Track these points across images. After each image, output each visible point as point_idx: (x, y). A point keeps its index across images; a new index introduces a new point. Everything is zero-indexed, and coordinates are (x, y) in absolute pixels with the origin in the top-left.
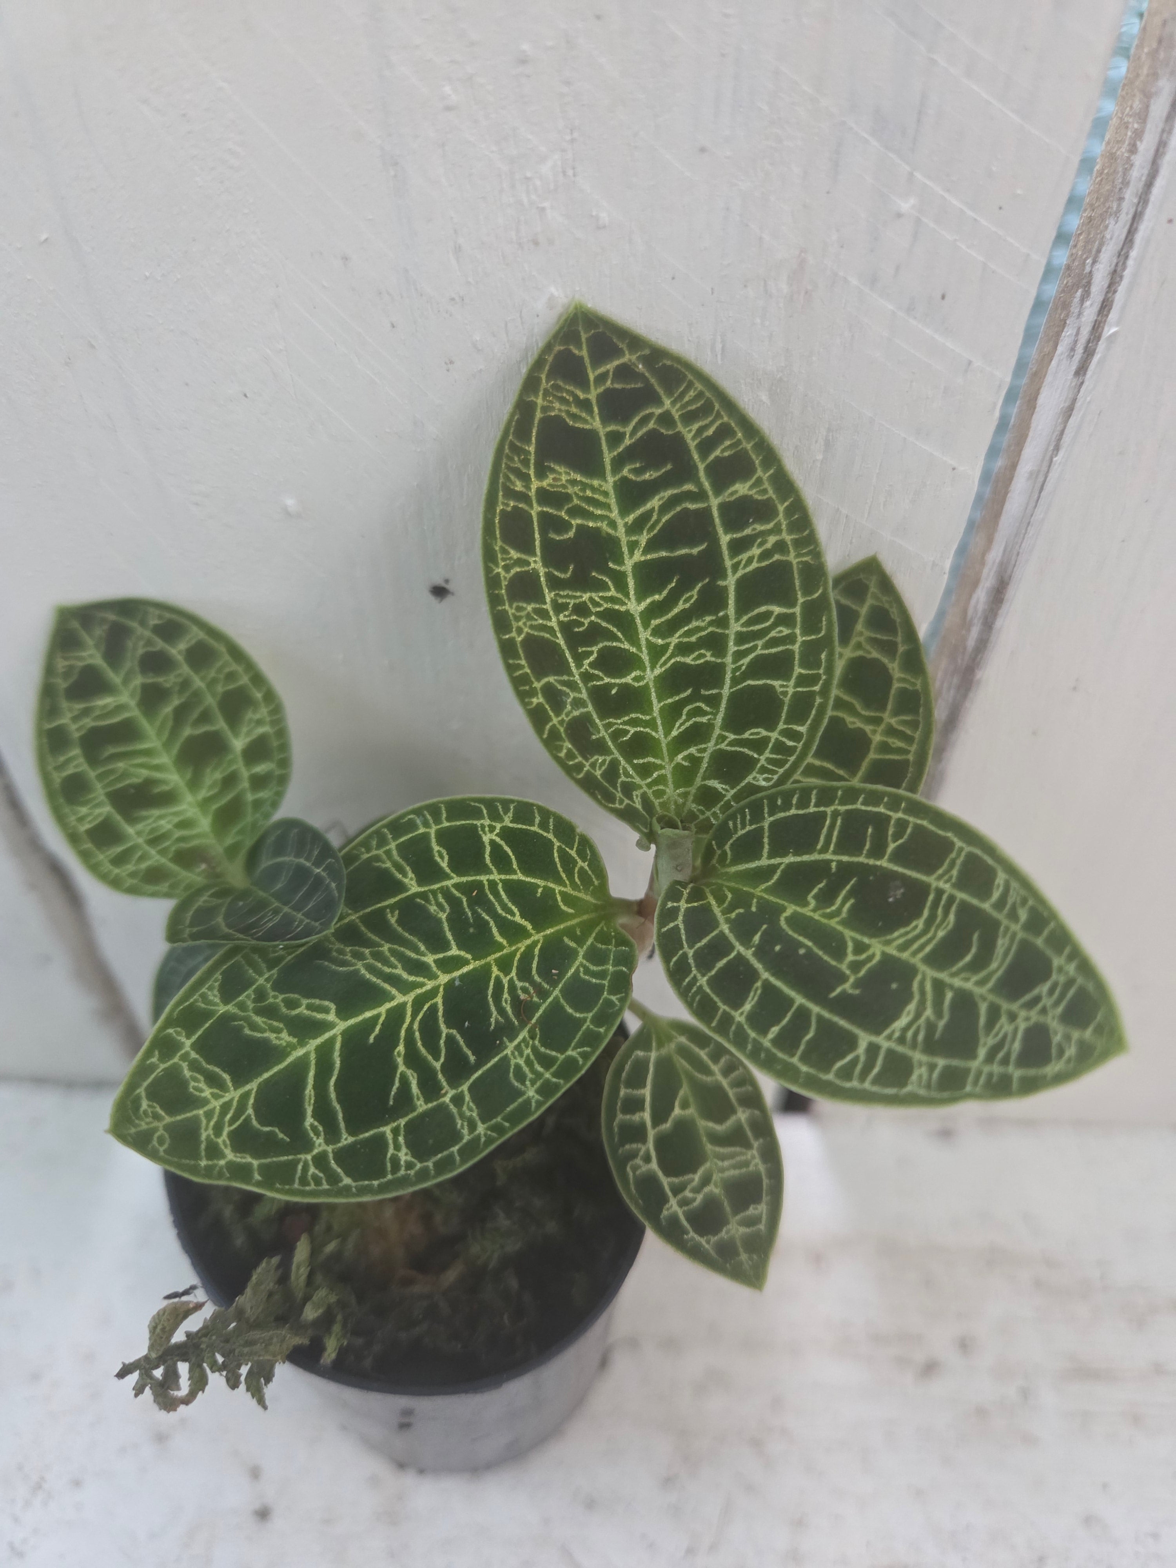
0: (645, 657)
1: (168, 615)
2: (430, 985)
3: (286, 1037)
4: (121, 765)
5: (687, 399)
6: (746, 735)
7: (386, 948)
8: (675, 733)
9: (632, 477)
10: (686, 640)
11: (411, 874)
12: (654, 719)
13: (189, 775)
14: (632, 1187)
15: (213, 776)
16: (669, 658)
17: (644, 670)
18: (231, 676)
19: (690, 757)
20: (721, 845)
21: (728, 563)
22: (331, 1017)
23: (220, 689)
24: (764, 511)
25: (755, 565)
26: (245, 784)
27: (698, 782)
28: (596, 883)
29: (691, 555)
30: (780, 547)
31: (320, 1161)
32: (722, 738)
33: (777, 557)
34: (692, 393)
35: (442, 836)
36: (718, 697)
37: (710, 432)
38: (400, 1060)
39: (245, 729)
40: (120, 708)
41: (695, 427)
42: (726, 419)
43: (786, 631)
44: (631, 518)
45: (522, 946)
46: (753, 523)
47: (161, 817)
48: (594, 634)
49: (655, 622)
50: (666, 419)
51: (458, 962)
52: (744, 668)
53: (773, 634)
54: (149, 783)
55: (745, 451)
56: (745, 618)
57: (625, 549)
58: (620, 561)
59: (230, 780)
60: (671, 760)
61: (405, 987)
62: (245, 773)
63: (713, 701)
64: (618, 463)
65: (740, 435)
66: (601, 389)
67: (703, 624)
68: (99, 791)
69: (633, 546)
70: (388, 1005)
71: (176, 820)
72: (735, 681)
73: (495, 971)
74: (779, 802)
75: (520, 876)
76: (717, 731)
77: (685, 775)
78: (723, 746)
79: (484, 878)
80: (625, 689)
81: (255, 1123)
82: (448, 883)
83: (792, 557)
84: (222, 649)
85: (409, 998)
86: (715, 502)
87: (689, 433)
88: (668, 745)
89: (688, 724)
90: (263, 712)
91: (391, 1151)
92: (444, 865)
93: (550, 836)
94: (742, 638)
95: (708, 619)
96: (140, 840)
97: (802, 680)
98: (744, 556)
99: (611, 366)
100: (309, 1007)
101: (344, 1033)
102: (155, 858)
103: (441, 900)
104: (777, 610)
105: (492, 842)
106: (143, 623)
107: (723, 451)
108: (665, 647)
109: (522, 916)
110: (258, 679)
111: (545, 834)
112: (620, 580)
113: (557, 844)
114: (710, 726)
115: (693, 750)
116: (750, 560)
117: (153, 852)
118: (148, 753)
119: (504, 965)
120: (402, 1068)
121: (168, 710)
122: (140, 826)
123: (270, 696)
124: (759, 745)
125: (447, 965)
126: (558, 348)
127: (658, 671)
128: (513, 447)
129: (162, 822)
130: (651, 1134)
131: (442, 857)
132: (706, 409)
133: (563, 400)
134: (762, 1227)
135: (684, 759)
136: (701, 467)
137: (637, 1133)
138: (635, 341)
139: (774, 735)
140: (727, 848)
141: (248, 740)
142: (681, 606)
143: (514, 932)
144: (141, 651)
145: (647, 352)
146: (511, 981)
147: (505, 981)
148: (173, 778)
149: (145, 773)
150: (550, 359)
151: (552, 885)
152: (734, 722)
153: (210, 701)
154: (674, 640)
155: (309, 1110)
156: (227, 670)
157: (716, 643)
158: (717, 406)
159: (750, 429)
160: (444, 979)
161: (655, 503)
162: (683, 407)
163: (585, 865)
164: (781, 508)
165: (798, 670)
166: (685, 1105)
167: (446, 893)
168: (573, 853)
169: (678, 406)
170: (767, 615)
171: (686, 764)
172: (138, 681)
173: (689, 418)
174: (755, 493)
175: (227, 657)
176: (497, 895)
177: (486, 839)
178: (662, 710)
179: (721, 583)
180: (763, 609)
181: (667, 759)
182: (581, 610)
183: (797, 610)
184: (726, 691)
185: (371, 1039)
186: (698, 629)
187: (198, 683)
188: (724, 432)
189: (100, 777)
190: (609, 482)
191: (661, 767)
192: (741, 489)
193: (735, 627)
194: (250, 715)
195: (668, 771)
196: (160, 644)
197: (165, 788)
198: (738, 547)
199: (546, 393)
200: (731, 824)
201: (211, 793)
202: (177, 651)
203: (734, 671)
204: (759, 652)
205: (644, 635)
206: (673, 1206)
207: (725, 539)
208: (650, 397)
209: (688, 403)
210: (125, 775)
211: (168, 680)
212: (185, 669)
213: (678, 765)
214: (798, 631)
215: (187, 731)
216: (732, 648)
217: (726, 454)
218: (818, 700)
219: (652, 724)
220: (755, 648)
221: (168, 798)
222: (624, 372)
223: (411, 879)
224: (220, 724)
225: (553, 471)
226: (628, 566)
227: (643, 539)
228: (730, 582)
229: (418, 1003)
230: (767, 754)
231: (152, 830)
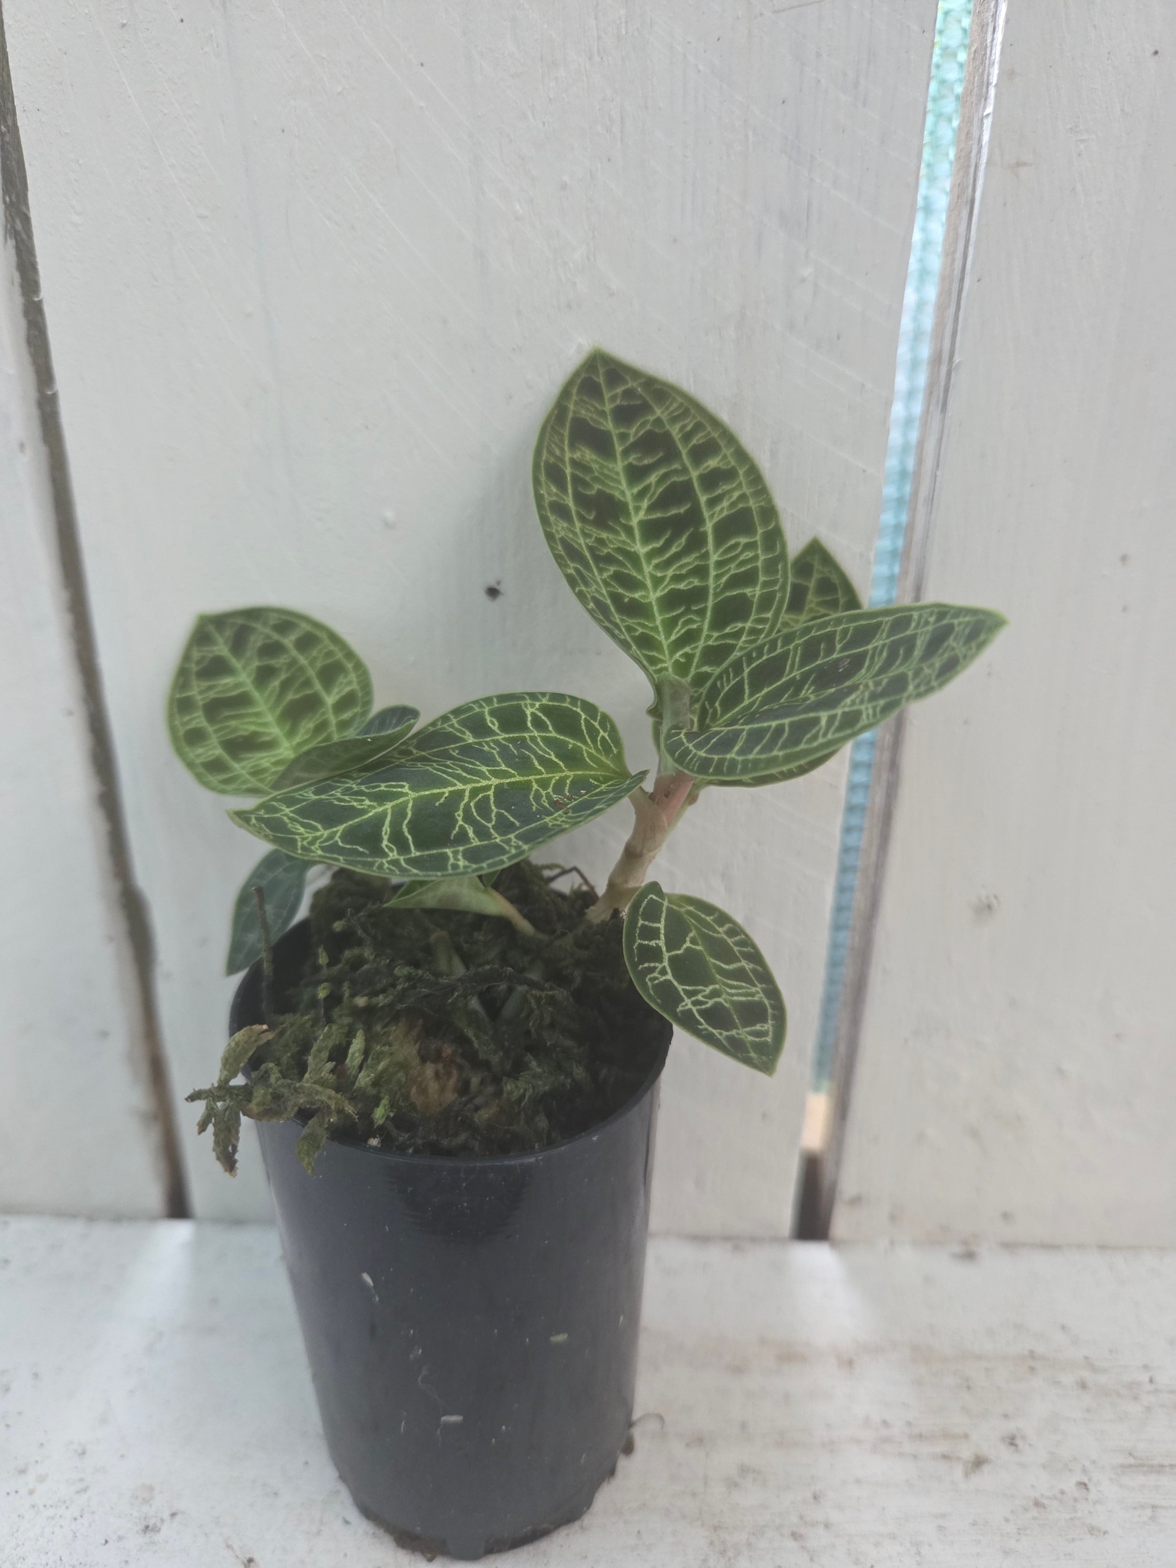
0: (649, 583)
1: (284, 617)
2: (484, 783)
3: (367, 802)
4: (233, 723)
5: (671, 409)
6: (728, 630)
7: (449, 763)
8: (673, 637)
9: (635, 463)
10: (678, 573)
11: (468, 733)
12: (657, 627)
13: (287, 727)
14: (652, 992)
15: (308, 725)
16: (666, 586)
17: (648, 592)
18: (330, 654)
19: (686, 655)
20: (712, 704)
21: (706, 514)
22: (406, 790)
23: (319, 664)
24: (729, 475)
25: (725, 513)
26: (333, 728)
27: (693, 671)
28: (615, 751)
29: (679, 514)
30: (743, 497)
31: (395, 863)
32: (709, 637)
33: (741, 506)
34: (675, 405)
35: (492, 713)
36: (705, 609)
37: (689, 428)
38: (460, 819)
39: (336, 690)
40: (238, 685)
41: (677, 426)
42: (699, 419)
43: (749, 554)
44: (635, 490)
45: (557, 776)
46: (721, 486)
47: (262, 758)
48: (609, 559)
49: (655, 561)
50: (658, 421)
51: (505, 774)
52: (722, 585)
53: (742, 558)
54: (255, 734)
55: (713, 439)
56: (721, 550)
57: (632, 511)
58: (628, 515)
59: (322, 727)
60: (671, 656)
61: (464, 781)
62: (333, 720)
63: (702, 613)
64: (626, 453)
65: (709, 429)
66: (613, 406)
67: (690, 560)
68: (214, 740)
69: (637, 509)
70: (450, 789)
71: (274, 760)
72: (716, 595)
73: (535, 786)
74: (754, 655)
75: (554, 734)
76: (705, 633)
77: (682, 668)
78: (710, 643)
79: (526, 735)
80: (633, 600)
81: (340, 844)
82: (499, 738)
83: (752, 503)
84: (323, 635)
85: (468, 787)
86: (694, 474)
87: (675, 431)
88: (669, 646)
89: (683, 631)
90: (353, 676)
91: (452, 860)
92: (495, 728)
93: (579, 710)
94: (720, 564)
95: (694, 556)
96: (244, 772)
97: (766, 584)
98: (718, 509)
99: (619, 390)
100: (386, 787)
101: (414, 799)
102: (253, 782)
103: (492, 745)
104: (743, 540)
105: (533, 714)
106: (265, 624)
107: (698, 440)
108: (663, 579)
109: (557, 756)
110: (350, 655)
111: (575, 709)
112: (629, 530)
113: (583, 716)
114: (699, 631)
115: (687, 649)
116: (722, 510)
117: (253, 780)
118: (258, 715)
119: (544, 783)
120: (460, 823)
121: (276, 683)
122: (244, 764)
123: (359, 666)
124: (737, 635)
125: (498, 774)
126: (583, 375)
127: (659, 594)
128: (553, 428)
129: (262, 761)
130: (666, 955)
131: (494, 724)
132: (686, 413)
133: (588, 410)
134: (769, 1039)
135: (681, 656)
136: (684, 452)
137: (655, 954)
138: (635, 373)
139: (748, 625)
140: (717, 704)
141: (337, 697)
142: (674, 550)
143: (550, 766)
144: (259, 644)
145: (642, 381)
146: (548, 794)
147: (544, 793)
148: (275, 731)
149: (253, 728)
150: (579, 381)
151: (579, 744)
152: (718, 623)
153: (311, 673)
154: (670, 573)
155: (385, 838)
156: (326, 650)
157: (701, 571)
158: (693, 412)
159: (716, 423)
160: (495, 781)
161: (653, 479)
162: (669, 414)
163: (606, 735)
164: (741, 472)
165: (762, 578)
166: (693, 941)
167: (497, 743)
168: (596, 724)
169: (666, 414)
170: (737, 545)
171: (682, 660)
172: (256, 663)
173: (674, 420)
174: (723, 465)
175: (327, 641)
176: (537, 744)
177: (528, 712)
178: (663, 621)
179: (702, 530)
180: (733, 542)
181: (668, 657)
182: (601, 542)
183: (758, 538)
184: (710, 603)
185: (437, 804)
186: (688, 564)
187: (302, 660)
188: (698, 427)
189: (216, 731)
190: (619, 466)
191: (664, 662)
192: (712, 463)
193: (714, 558)
194: (341, 679)
195: (669, 664)
196: (276, 636)
197: (266, 738)
198: (713, 502)
199: (576, 403)
200: (719, 683)
201: (306, 737)
202: (289, 641)
203: (715, 588)
204: (732, 572)
205: (648, 569)
206: (687, 1003)
207: (703, 499)
208: (645, 408)
209: (673, 412)
210: (236, 729)
211: (280, 662)
212: (294, 653)
213: (677, 661)
214: (759, 552)
215: (291, 696)
216: (713, 573)
217: (701, 442)
218: (778, 595)
219: (655, 629)
220: (730, 569)
221: (270, 745)
222: (629, 394)
223: (469, 736)
224: (318, 686)
225: (580, 450)
226: (635, 521)
227: (645, 504)
228: (709, 527)
229: (474, 792)
230: (743, 638)
231: (256, 766)
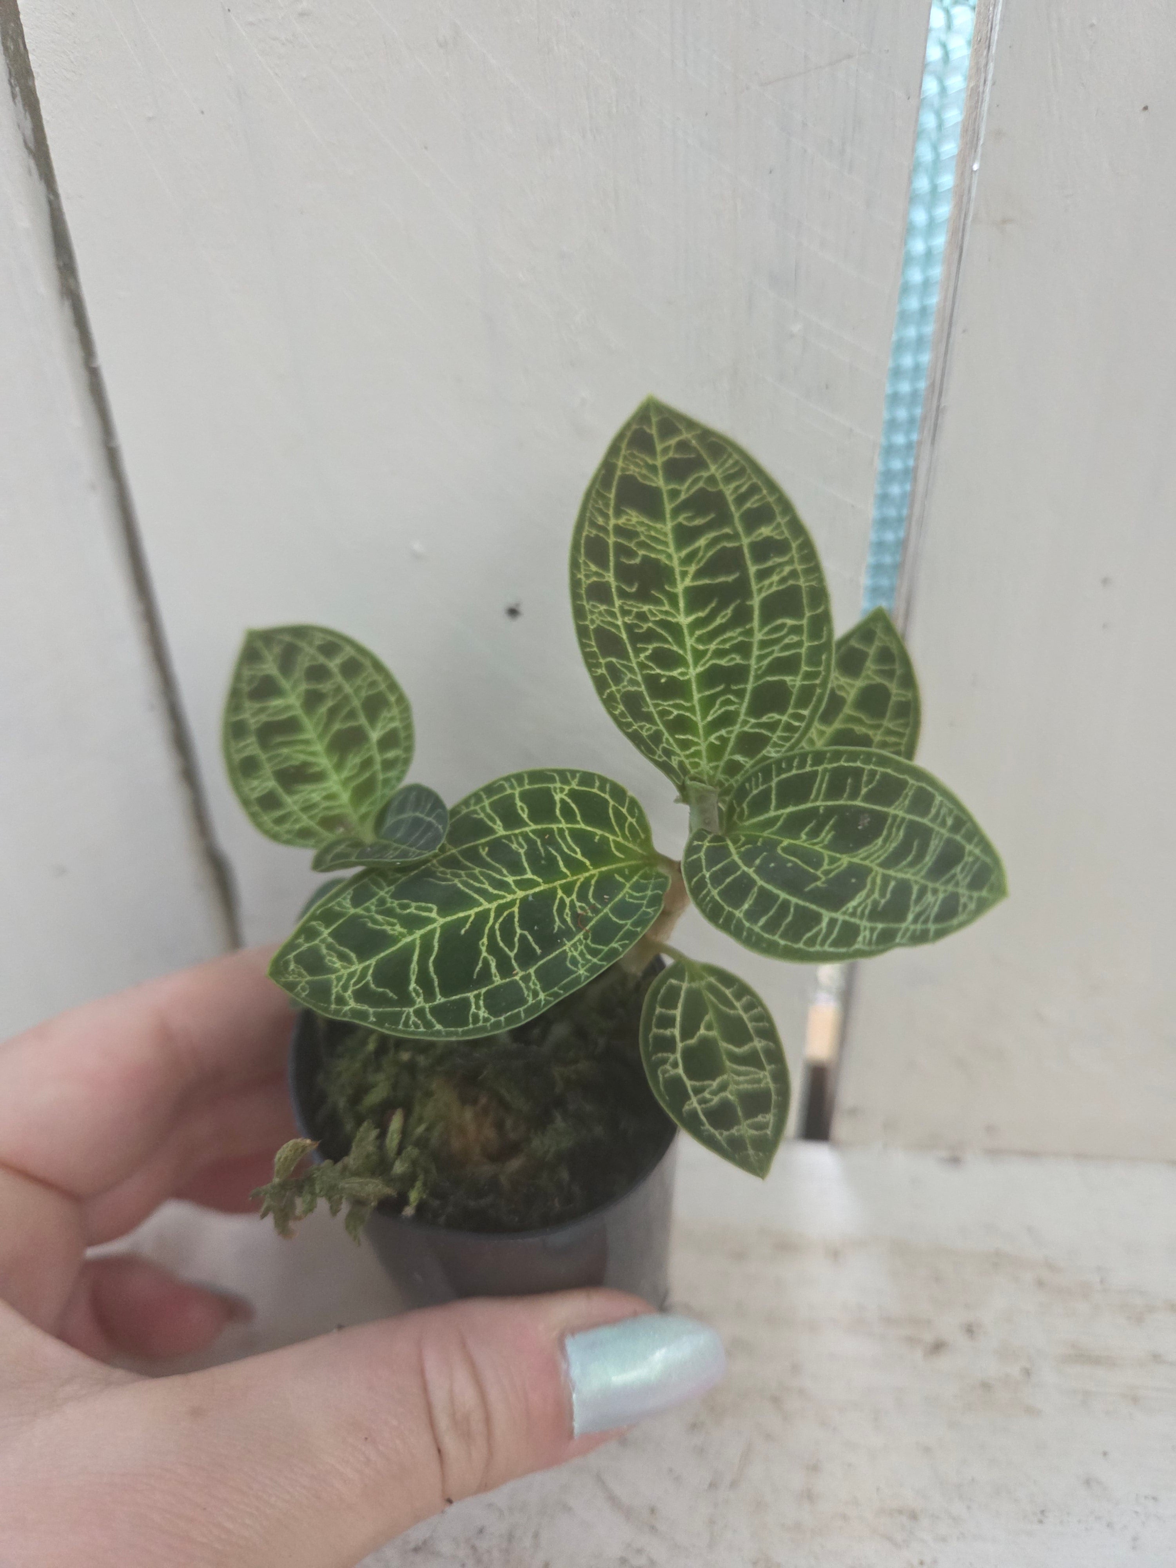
0: (689, 658)
1: (329, 638)
2: (509, 898)
3: (398, 928)
4: (285, 751)
5: (727, 465)
6: (764, 719)
7: (477, 871)
8: (709, 718)
9: (684, 523)
10: (721, 647)
11: (499, 822)
12: (693, 707)
13: (335, 759)
14: (662, 1088)
15: (354, 760)
16: (708, 661)
17: (688, 667)
18: (373, 684)
19: (721, 738)
20: (740, 804)
21: (754, 587)
22: (434, 915)
23: (364, 694)
24: (781, 547)
25: (774, 589)
26: (378, 766)
27: (726, 757)
28: (642, 837)
29: (727, 582)
30: (794, 574)
31: (420, 1013)
32: (745, 722)
33: (791, 582)
34: (731, 462)
35: (523, 796)
36: (744, 691)
37: (743, 489)
38: (484, 949)
39: (380, 725)
40: (288, 708)
41: (733, 486)
42: (755, 480)
43: (795, 638)
44: (684, 553)
45: (582, 877)
46: (773, 557)
47: (313, 791)
48: (650, 636)
49: (698, 633)
50: (712, 480)
51: (531, 884)
52: (763, 668)
53: (787, 641)
54: (305, 765)
55: (769, 503)
56: (766, 629)
57: (678, 577)
58: (673, 583)
59: (367, 763)
60: (706, 739)
61: (490, 898)
62: (378, 758)
63: (740, 694)
64: (676, 512)
65: (765, 492)
66: (665, 458)
67: (735, 635)
68: (268, 769)
69: (684, 574)
70: (477, 910)
71: (324, 793)
72: (758, 677)
73: (560, 893)
74: (784, 766)
75: (582, 826)
76: (742, 717)
77: (716, 752)
78: (746, 729)
79: (554, 826)
80: (672, 679)
81: (373, 986)
82: (527, 829)
83: (802, 582)
84: (367, 663)
85: (493, 906)
86: (745, 541)
87: (729, 491)
88: (704, 727)
89: (719, 712)
90: (395, 711)
91: (473, 1009)
92: (525, 816)
93: (607, 796)
94: (764, 644)
95: (739, 630)
96: (296, 808)
97: (808, 676)
98: (767, 582)
99: (673, 441)
100: (416, 908)
101: (442, 927)
102: (306, 821)
103: (520, 839)
104: (790, 622)
105: (562, 801)
106: (311, 643)
107: (753, 504)
108: (705, 652)
109: (583, 855)
110: (393, 686)
111: (603, 795)
112: (673, 599)
113: (612, 803)
114: (736, 713)
115: (723, 732)
116: (771, 585)
117: (304, 817)
118: (307, 742)
119: (568, 889)
120: (484, 954)
121: (323, 709)
122: (296, 797)
123: (401, 699)
124: (773, 726)
125: (523, 884)
126: (635, 427)
127: (700, 669)
128: (598, 493)
129: (314, 795)
130: (680, 1046)
131: (523, 810)
132: (741, 473)
133: (637, 465)
134: (769, 1131)
135: (716, 738)
136: (737, 515)
137: (668, 1044)
138: (691, 424)
139: (785, 718)
140: (745, 805)
141: (382, 732)
142: (719, 621)
143: (575, 866)
144: (306, 665)
145: (699, 432)
146: (572, 901)
147: (567, 901)
148: (324, 762)
149: (302, 757)
150: (629, 434)
151: (607, 835)
152: (756, 709)
153: (356, 703)
154: (713, 646)
155: (413, 978)
156: (370, 680)
157: (743, 649)
158: (749, 471)
159: (773, 487)
160: (520, 894)
161: (702, 542)
162: (724, 472)
163: (634, 822)
164: (794, 545)
165: (804, 668)
166: (709, 1027)
167: (525, 836)
168: (625, 811)
169: (720, 471)
170: (783, 626)
171: (717, 743)
172: (303, 687)
173: (729, 479)
174: (776, 535)
175: (370, 669)
176: (564, 838)
177: (557, 798)
178: (701, 700)
179: (748, 603)
180: (779, 622)
181: (703, 738)
182: (642, 616)
183: (805, 622)
184: (750, 686)
185: (463, 932)
186: (731, 638)
187: (348, 689)
188: (754, 490)
189: (270, 759)
190: (669, 526)
191: (697, 743)
192: (765, 531)
193: (758, 636)
194: (385, 714)
195: (703, 747)
196: (322, 659)
197: (317, 769)
198: (763, 575)
199: (625, 458)
200: (748, 786)
201: (351, 774)
202: (334, 664)
203: (757, 670)
204: (776, 655)
205: (689, 641)
206: (694, 1103)
207: (752, 569)
208: (699, 464)
209: (728, 469)
210: (287, 758)
211: (326, 687)
212: (339, 679)
213: (711, 744)
214: (804, 638)
215: (337, 726)
216: (756, 652)
217: (755, 506)
218: (818, 691)
219: (692, 709)
220: (772, 652)
221: (319, 777)
222: (683, 446)
223: (499, 826)
224: (363, 720)
225: (626, 513)
226: (679, 589)
227: (692, 569)
228: (756, 602)
229: (500, 910)
230: (779, 733)
231: (306, 801)
